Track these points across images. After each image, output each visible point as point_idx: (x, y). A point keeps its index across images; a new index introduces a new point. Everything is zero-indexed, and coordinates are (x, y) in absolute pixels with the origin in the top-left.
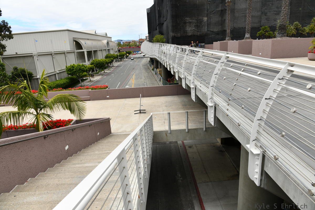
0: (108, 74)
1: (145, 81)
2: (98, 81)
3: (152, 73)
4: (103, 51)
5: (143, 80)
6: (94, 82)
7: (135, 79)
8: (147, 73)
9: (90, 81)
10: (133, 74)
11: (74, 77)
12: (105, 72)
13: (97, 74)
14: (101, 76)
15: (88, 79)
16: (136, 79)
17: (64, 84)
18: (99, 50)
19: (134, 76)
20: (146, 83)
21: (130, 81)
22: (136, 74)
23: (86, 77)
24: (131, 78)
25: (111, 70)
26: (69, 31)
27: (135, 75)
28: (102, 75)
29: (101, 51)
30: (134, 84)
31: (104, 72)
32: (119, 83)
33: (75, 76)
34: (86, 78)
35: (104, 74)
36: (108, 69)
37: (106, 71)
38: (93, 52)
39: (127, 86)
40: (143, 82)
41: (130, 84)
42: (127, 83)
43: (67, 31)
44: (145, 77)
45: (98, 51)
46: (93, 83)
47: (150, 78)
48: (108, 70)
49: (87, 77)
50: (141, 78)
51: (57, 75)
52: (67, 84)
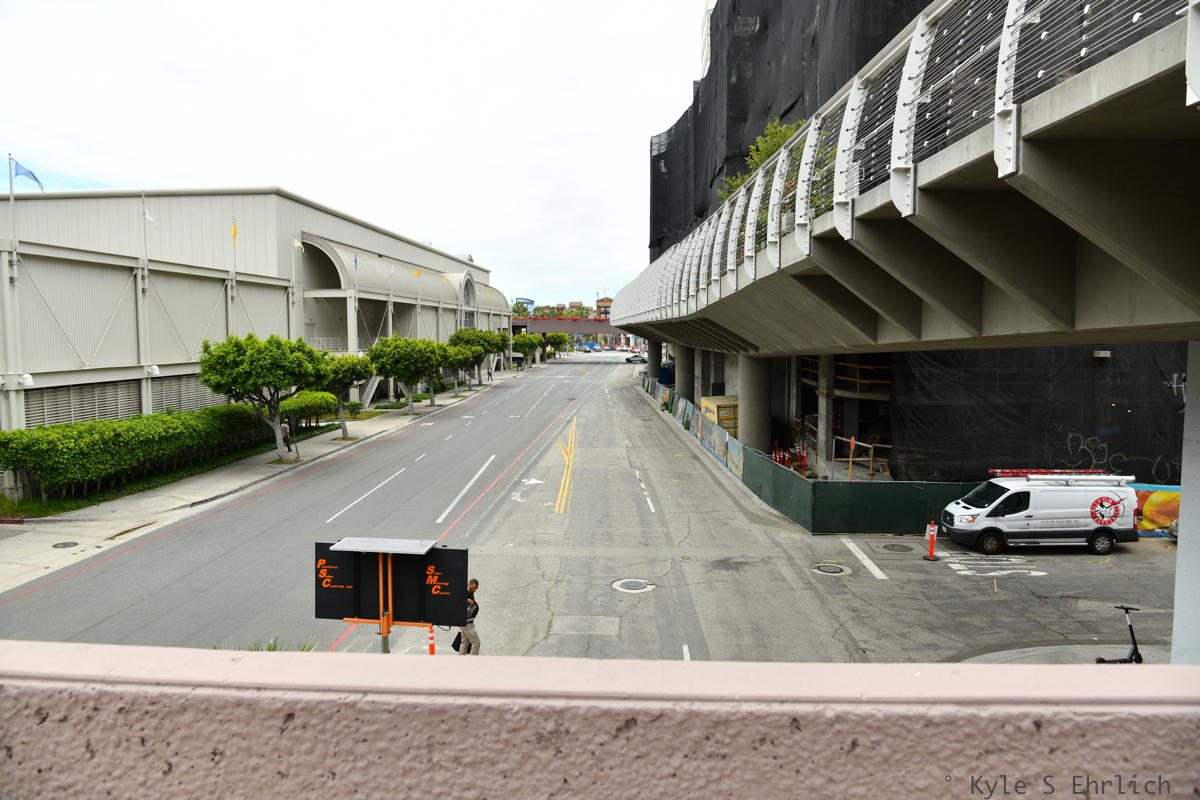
2: (386, 442)
4: (441, 312)
6: (364, 445)
9: (345, 437)
12: (437, 402)
13: (395, 408)
14: (410, 418)
18: (423, 307)
25: (465, 398)
26: (284, 201)
28: (418, 415)
29: (433, 313)
31: (432, 404)
35: (429, 413)
36: (453, 395)
37: (442, 399)
38: (391, 308)
43: (274, 198)
45: (418, 310)
48: (454, 397)
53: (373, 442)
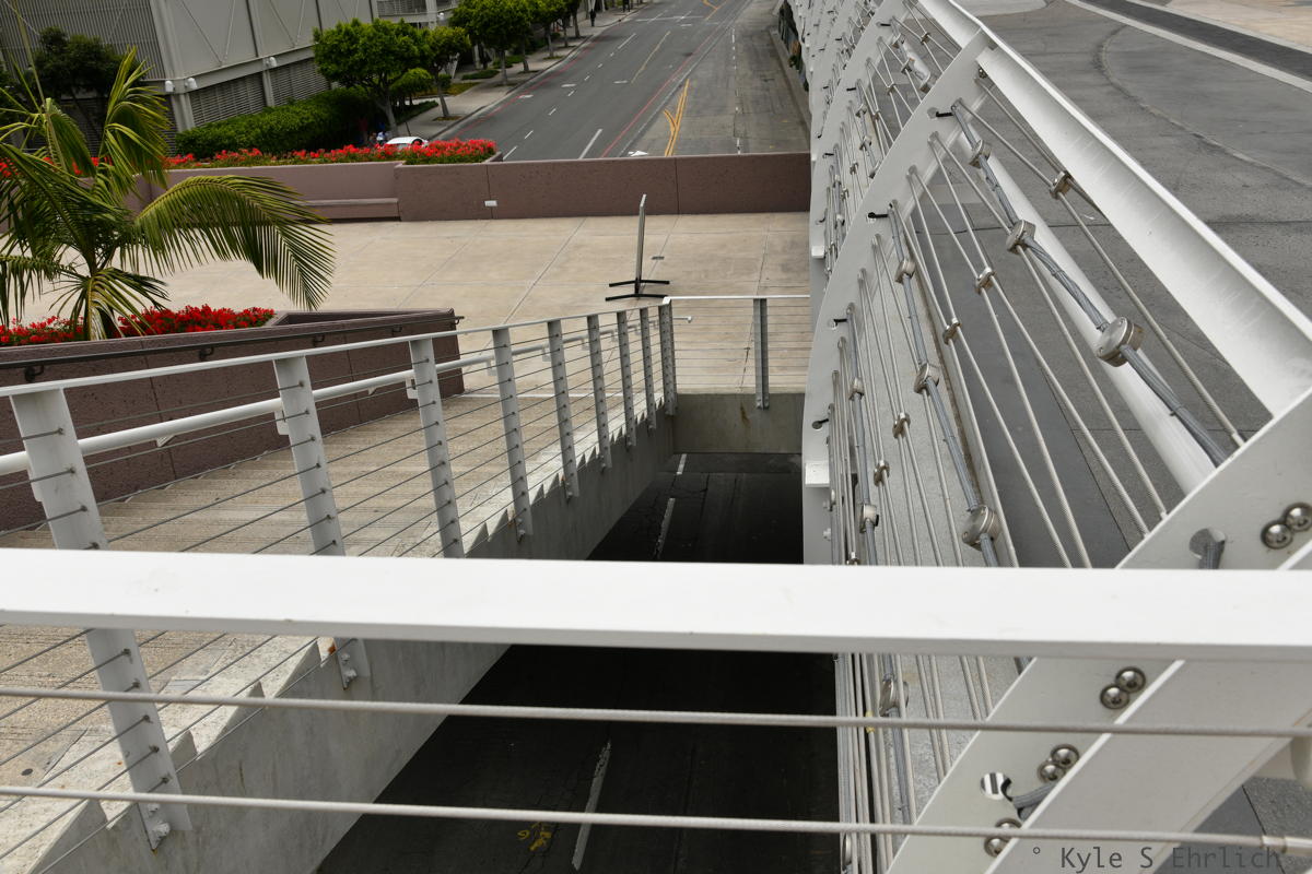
0: (547, 82)
1: (741, 129)
2: (487, 119)
3: (787, 81)
5: (727, 119)
6: (467, 125)
7: (688, 112)
8: (758, 83)
9: (446, 116)
10: (680, 86)
11: (359, 90)
12: (532, 67)
13: (485, 79)
14: (506, 89)
15: (436, 105)
16: (694, 111)
17: (304, 129)
19: (682, 98)
20: (745, 138)
21: (658, 121)
22: (695, 83)
23: (426, 96)
24: (662, 109)
25: (563, 57)
27: (689, 89)
28: (513, 85)
30: (676, 143)
31: (527, 70)
32: (600, 131)
33: (364, 85)
34: (424, 101)
35: (524, 82)
36: (547, 55)
37: (538, 62)
39: (639, 153)
40: (730, 131)
41: (654, 140)
42: (642, 134)
44: (741, 104)
46: (458, 126)
47: (769, 111)
48: (547, 58)
49: (433, 95)
50: (721, 110)
51: (267, 81)
52: (318, 130)
53: (476, 120)
